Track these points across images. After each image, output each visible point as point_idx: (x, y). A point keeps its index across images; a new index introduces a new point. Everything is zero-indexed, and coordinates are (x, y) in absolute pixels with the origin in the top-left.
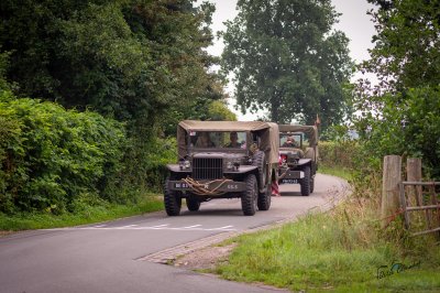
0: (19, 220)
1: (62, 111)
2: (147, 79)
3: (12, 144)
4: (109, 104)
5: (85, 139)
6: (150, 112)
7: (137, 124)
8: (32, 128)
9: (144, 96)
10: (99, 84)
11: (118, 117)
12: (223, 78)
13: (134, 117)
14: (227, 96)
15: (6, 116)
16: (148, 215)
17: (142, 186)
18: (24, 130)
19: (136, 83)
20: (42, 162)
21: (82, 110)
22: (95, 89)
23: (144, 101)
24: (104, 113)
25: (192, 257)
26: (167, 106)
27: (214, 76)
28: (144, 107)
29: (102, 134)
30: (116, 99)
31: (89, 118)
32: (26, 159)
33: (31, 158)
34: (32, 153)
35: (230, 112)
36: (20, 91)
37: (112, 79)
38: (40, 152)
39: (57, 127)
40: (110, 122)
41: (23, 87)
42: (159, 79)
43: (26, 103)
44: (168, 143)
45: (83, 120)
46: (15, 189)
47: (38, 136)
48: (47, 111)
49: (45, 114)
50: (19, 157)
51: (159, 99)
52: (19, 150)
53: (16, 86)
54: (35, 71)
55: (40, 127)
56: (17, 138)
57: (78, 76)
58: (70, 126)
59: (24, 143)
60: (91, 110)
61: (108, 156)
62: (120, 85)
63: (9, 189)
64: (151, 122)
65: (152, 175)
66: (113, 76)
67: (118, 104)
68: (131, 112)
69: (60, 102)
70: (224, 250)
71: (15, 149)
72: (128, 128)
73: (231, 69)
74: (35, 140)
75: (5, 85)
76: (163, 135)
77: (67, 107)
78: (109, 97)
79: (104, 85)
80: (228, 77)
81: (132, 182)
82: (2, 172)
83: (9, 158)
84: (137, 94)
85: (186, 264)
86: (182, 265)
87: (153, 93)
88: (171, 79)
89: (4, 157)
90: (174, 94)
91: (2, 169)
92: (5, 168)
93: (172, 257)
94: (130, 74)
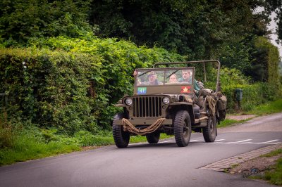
0: (101, 137)
1: (135, 47)
3: (95, 75)
4: (173, 41)
6: (207, 48)
8: (111, 62)
9: (202, 34)
10: (164, 25)
11: (180, 51)
12: (266, 18)
13: (194, 51)
14: (270, 32)
15: (89, 52)
18: (104, 64)
19: (194, 24)
20: (119, 89)
21: (151, 46)
22: (161, 29)
23: (202, 38)
24: (168, 48)
25: (244, 166)
26: (221, 42)
27: (259, 16)
28: (202, 43)
30: (178, 37)
31: (157, 53)
32: (106, 87)
33: (110, 86)
34: (110, 82)
35: (273, 46)
36: (100, 32)
37: (175, 21)
38: (117, 81)
39: (131, 61)
40: (174, 56)
41: (102, 29)
42: (214, 19)
43: (109, 42)
44: (222, 72)
45: (152, 55)
46: (97, 112)
47: (115, 68)
48: (123, 47)
49: (121, 50)
50: (101, 86)
51: (214, 36)
52: (100, 80)
53: (96, 28)
54: (112, 15)
55: (117, 61)
56: (98, 70)
57: (147, 19)
58: (141, 60)
59: (104, 74)
60: (158, 46)
62: (181, 26)
63: (92, 112)
64: (208, 56)
66: (176, 18)
68: (191, 47)
69: (132, 40)
70: (271, 160)
71: (97, 79)
72: (188, 59)
73: (273, 10)
74: (113, 72)
75: (88, 27)
77: (138, 45)
78: (172, 35)
79: (168, 25)
80: (270, 16)
82: (87, 99)
83: (93, 87)
84: (196, 32)
85: (240, 171)
86: (236, 173)
87: (210, 31)
88: (224, 19)
89: (89, 86)
90: (227, 32)
91: (87, 96)
92: (89, 95)
93: (228, 167)
94: (190, 16)
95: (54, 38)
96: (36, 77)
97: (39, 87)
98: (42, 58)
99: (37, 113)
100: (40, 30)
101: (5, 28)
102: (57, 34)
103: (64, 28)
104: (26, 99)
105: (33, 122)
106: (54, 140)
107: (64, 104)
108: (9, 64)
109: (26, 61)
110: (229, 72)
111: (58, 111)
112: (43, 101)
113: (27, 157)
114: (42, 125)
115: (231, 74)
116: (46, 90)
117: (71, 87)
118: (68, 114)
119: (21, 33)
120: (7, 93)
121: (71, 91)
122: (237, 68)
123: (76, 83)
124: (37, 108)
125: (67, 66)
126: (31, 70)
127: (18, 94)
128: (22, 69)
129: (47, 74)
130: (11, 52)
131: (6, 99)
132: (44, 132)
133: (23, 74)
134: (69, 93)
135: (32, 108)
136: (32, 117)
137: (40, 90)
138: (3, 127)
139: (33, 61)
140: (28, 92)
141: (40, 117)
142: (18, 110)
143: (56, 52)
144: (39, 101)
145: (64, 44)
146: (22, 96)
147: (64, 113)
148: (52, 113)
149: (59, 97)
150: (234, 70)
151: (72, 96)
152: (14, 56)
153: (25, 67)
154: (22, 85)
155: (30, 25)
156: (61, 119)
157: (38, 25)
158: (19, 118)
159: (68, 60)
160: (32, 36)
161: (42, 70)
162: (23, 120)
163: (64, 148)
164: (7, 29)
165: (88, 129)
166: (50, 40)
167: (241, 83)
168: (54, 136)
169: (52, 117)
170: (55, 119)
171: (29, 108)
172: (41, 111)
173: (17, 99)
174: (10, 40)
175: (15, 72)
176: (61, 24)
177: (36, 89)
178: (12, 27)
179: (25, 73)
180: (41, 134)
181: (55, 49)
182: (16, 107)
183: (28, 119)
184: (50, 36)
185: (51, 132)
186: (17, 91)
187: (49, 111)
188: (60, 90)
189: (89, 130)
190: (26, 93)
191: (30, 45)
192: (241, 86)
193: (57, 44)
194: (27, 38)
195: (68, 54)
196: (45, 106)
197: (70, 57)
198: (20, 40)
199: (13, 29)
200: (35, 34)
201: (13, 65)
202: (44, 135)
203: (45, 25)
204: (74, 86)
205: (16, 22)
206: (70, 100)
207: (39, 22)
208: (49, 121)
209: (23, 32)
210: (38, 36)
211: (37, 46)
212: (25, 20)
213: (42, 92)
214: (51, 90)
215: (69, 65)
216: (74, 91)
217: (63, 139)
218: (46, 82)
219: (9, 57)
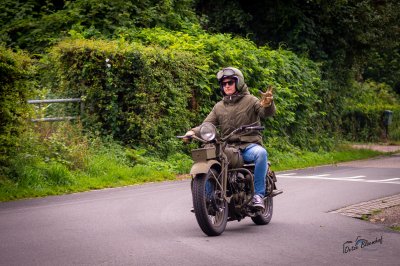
1: (254, 47)
2: (347, 16)
3: (199, 81)
4: (304, 42)
5: (277, 79)
6: (349, 54)
7: (333, 65)
8: (221, 65)
9: (342, 35)
10: (294, 21)
11: (313, 56)
13: (331, 57)
15: (194, 51)
16: (342, 165)
17: (336, 133)
18: (211, 67)
19: (334, 20)
21: (275, 47)
22: (289, 25)
23: (343, 41)
24: (297, 51)
25: (389, 212)
26: (367, 47)
28: (342, 46)
29: (294, 74)
30: (312, 37)
31: (282, 57)
32: (213, 98)
36: (209, 25)
37: (308, 16)
39: (247, 66)
40: (304, 62)
41: (212, 21)
42: (360, 16)
43: (219, 39)
44: (366, 87)
45: (275, 59)
48: (237, 47)
49: (235, 50)
50: (206, 97)
51: (359, 38)
52: (205, 89)
53: (205, 19)
54: (226, 3)
56: (204, 75)
57: (272, 11)
58: (260, 64)
59: (212, 80)
60: (284, 48)
61: (301, 98)
62: (317, 22)
64: (349, 64)
65: (347, 121)
66: (310, 12)
67: (314, 42)
68: (327, 51)
69: (251, 39)
71: (202, 87)
72: (323, 69)
75: (194, 17)
76: (361, 77)
77: (258, 44)
78: (304, 34)
79: (299, 21)
81: (326, 127)
82: (187, 111)
83: (195, 96)
84: (335, 32)
85: (383, 220)
86: (378, 221)
87: (353, 32)
88: (373, 17)
89: (190, 95)
90: (376, 34)
91: (187, 108)
92: (190, 107)
93: (367, 212)
94: (329, 10)
95: (149, 30)
96: (122, 79)
97: (125, 93)
98: (132, 54)
99: (121, 127)
100: (131, 18)
101: (85, 13)
102: (152, 25)
103: (162, 17)
104: (108, 108)
105: (115, 138)
106: (142, 163)
107: (157, 117)
108: (88, 60)
109: (110, 58)
110: (376, 87)
111: (148, 126)
112: (130, 111)
113: (104, 183)
114: (126, 143)
115: (378, 91)
116: (134, 97)
117: (168, 95)
118: (161, 130)
119: (105, 20)
120: (84, 98)
121: (166, 101)
122: (387, 83)
123: (174, 90)
124: (121, 120)
125: (164, 67)
126: (116, 70)
127: (98, 101)
128: (104, 67)
129: (137, 76)
130: (91, 44)
131: (82, 106)
132: (128, 152)
133: (105, 75)
134: (163, 103)
135: (114, 119)
136: (114, 132)
137: (126, 97)
138: (76, 143)
139: (120, 58)
140: (111, 98)
141: (125, 132)
142: (97, 122)
143: (150, 49)
144: (124, 111)
145: (161, 38)
146: (103, 104)
147: (156, 128)
148: (140, 128)
149: (151, 107)
150: (382, 85)
151: (167, 107)
152: (96, 50)
153: (109, 65)
154: (104, 89)
155: (119, 11)
156: (152, 137)
157: (129, 11)
158: (98, 133)
159: (166, 60)
160: (120, 26)
161: (131, 71)
162: (102, 135)
163: (154, 174)
164: (88, 15)
165: (186, 152)
166: (143, 32)
167: (391, 103)
168: (142, 158)
169: (141, 134)
170: (144, 136)
171: (111, 120)
172: (126, 124)
173: (96, 107)
174: (92, 29)
175: (96, 72)
176: (159, 11)
177: (121, 95)
178: (94, 12)
179: (109, 74)
180: (124, 154)
181: (149, 44)
182: (95, 117)
183: (109, 134)
184: (144, 27)
185: (138, 153)
186: (96, 97)
187: (136, 125)
188: (152, 99)
189: (188, 154)
190: (107, 100)
191: (117, 37)
192: (391, 107)
193: (152, 37)
194: (114, 27)
195: (165, 52)
196: (132, 118)
197: (169, 56)
198: (105, 30)
199: (96, 15)
200: (124, 23)
201: (94, 61)
202: (129, 157)
203: (139, 11)
204: (171, 95)
205: (100, 5)
206: (164, 112)
207: (131, 7)
208: (135, 138)
209: (109, 19)
210: (128, 26)
211: (126, 39)
212: (112, 4)
213: (130, 99)
214: (141, 98)
215: (166, 66)
216: (171, 101)
217: (153, 163)
218: (134, 87)
219: (89, 51)
